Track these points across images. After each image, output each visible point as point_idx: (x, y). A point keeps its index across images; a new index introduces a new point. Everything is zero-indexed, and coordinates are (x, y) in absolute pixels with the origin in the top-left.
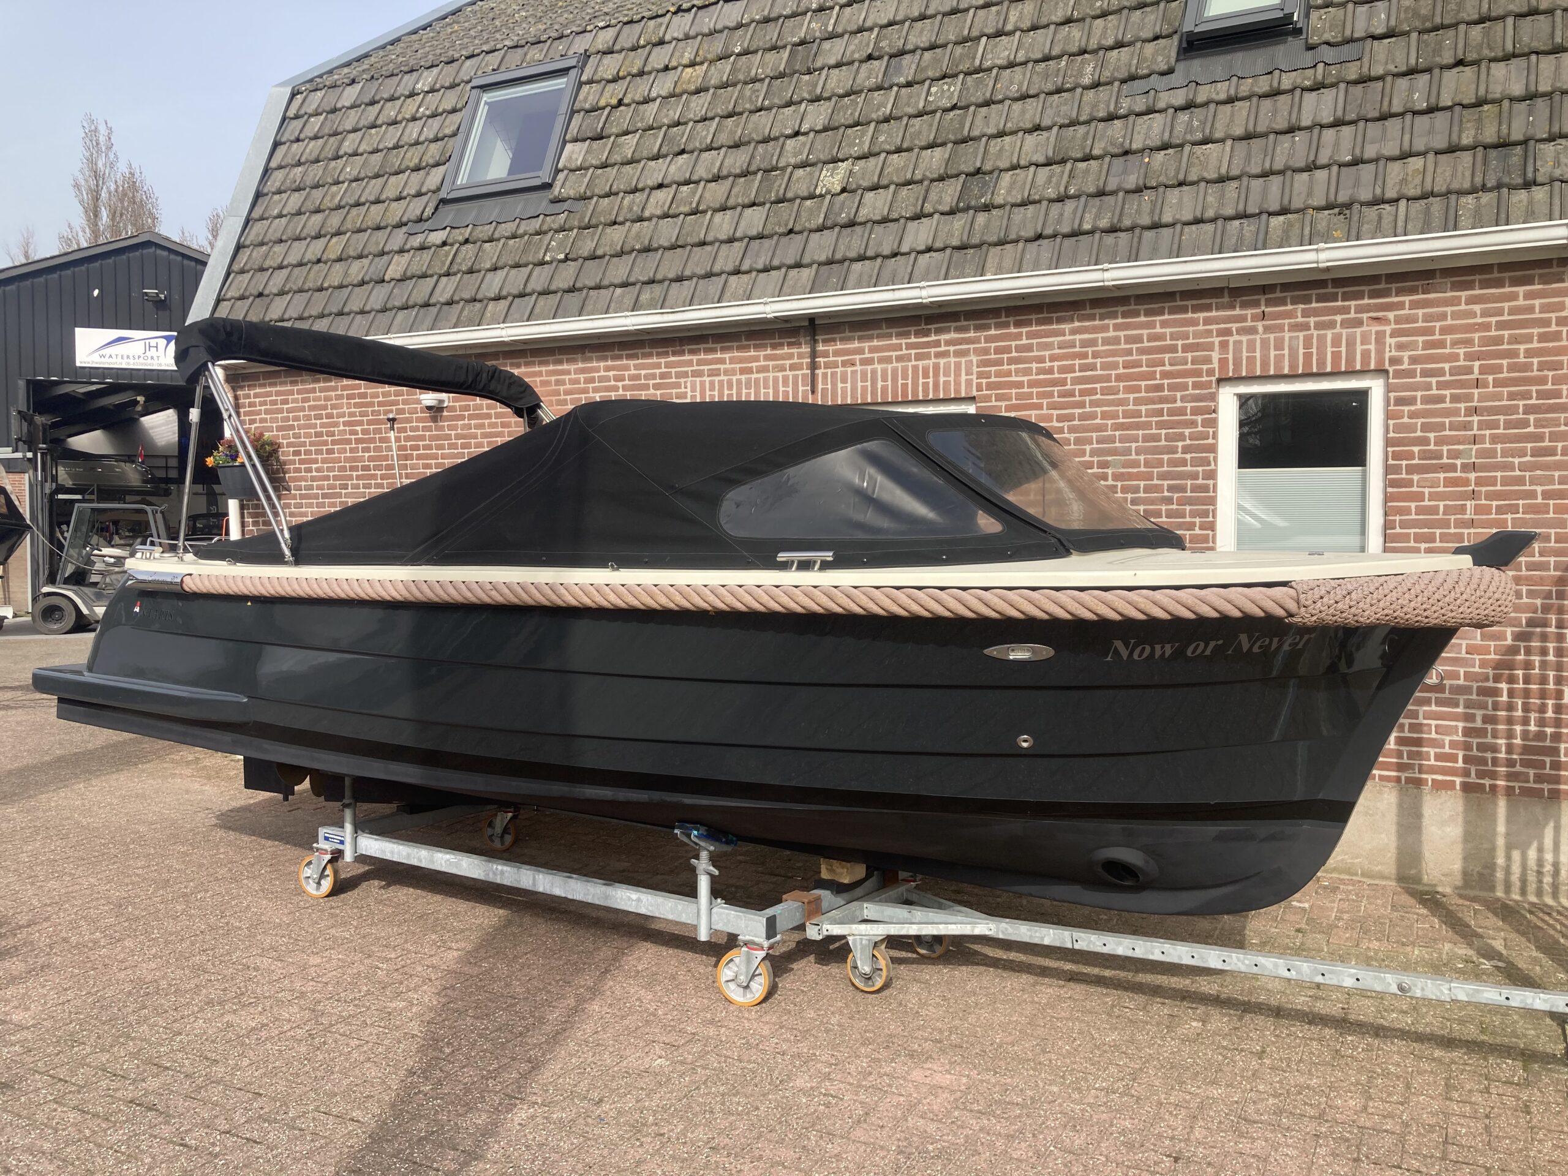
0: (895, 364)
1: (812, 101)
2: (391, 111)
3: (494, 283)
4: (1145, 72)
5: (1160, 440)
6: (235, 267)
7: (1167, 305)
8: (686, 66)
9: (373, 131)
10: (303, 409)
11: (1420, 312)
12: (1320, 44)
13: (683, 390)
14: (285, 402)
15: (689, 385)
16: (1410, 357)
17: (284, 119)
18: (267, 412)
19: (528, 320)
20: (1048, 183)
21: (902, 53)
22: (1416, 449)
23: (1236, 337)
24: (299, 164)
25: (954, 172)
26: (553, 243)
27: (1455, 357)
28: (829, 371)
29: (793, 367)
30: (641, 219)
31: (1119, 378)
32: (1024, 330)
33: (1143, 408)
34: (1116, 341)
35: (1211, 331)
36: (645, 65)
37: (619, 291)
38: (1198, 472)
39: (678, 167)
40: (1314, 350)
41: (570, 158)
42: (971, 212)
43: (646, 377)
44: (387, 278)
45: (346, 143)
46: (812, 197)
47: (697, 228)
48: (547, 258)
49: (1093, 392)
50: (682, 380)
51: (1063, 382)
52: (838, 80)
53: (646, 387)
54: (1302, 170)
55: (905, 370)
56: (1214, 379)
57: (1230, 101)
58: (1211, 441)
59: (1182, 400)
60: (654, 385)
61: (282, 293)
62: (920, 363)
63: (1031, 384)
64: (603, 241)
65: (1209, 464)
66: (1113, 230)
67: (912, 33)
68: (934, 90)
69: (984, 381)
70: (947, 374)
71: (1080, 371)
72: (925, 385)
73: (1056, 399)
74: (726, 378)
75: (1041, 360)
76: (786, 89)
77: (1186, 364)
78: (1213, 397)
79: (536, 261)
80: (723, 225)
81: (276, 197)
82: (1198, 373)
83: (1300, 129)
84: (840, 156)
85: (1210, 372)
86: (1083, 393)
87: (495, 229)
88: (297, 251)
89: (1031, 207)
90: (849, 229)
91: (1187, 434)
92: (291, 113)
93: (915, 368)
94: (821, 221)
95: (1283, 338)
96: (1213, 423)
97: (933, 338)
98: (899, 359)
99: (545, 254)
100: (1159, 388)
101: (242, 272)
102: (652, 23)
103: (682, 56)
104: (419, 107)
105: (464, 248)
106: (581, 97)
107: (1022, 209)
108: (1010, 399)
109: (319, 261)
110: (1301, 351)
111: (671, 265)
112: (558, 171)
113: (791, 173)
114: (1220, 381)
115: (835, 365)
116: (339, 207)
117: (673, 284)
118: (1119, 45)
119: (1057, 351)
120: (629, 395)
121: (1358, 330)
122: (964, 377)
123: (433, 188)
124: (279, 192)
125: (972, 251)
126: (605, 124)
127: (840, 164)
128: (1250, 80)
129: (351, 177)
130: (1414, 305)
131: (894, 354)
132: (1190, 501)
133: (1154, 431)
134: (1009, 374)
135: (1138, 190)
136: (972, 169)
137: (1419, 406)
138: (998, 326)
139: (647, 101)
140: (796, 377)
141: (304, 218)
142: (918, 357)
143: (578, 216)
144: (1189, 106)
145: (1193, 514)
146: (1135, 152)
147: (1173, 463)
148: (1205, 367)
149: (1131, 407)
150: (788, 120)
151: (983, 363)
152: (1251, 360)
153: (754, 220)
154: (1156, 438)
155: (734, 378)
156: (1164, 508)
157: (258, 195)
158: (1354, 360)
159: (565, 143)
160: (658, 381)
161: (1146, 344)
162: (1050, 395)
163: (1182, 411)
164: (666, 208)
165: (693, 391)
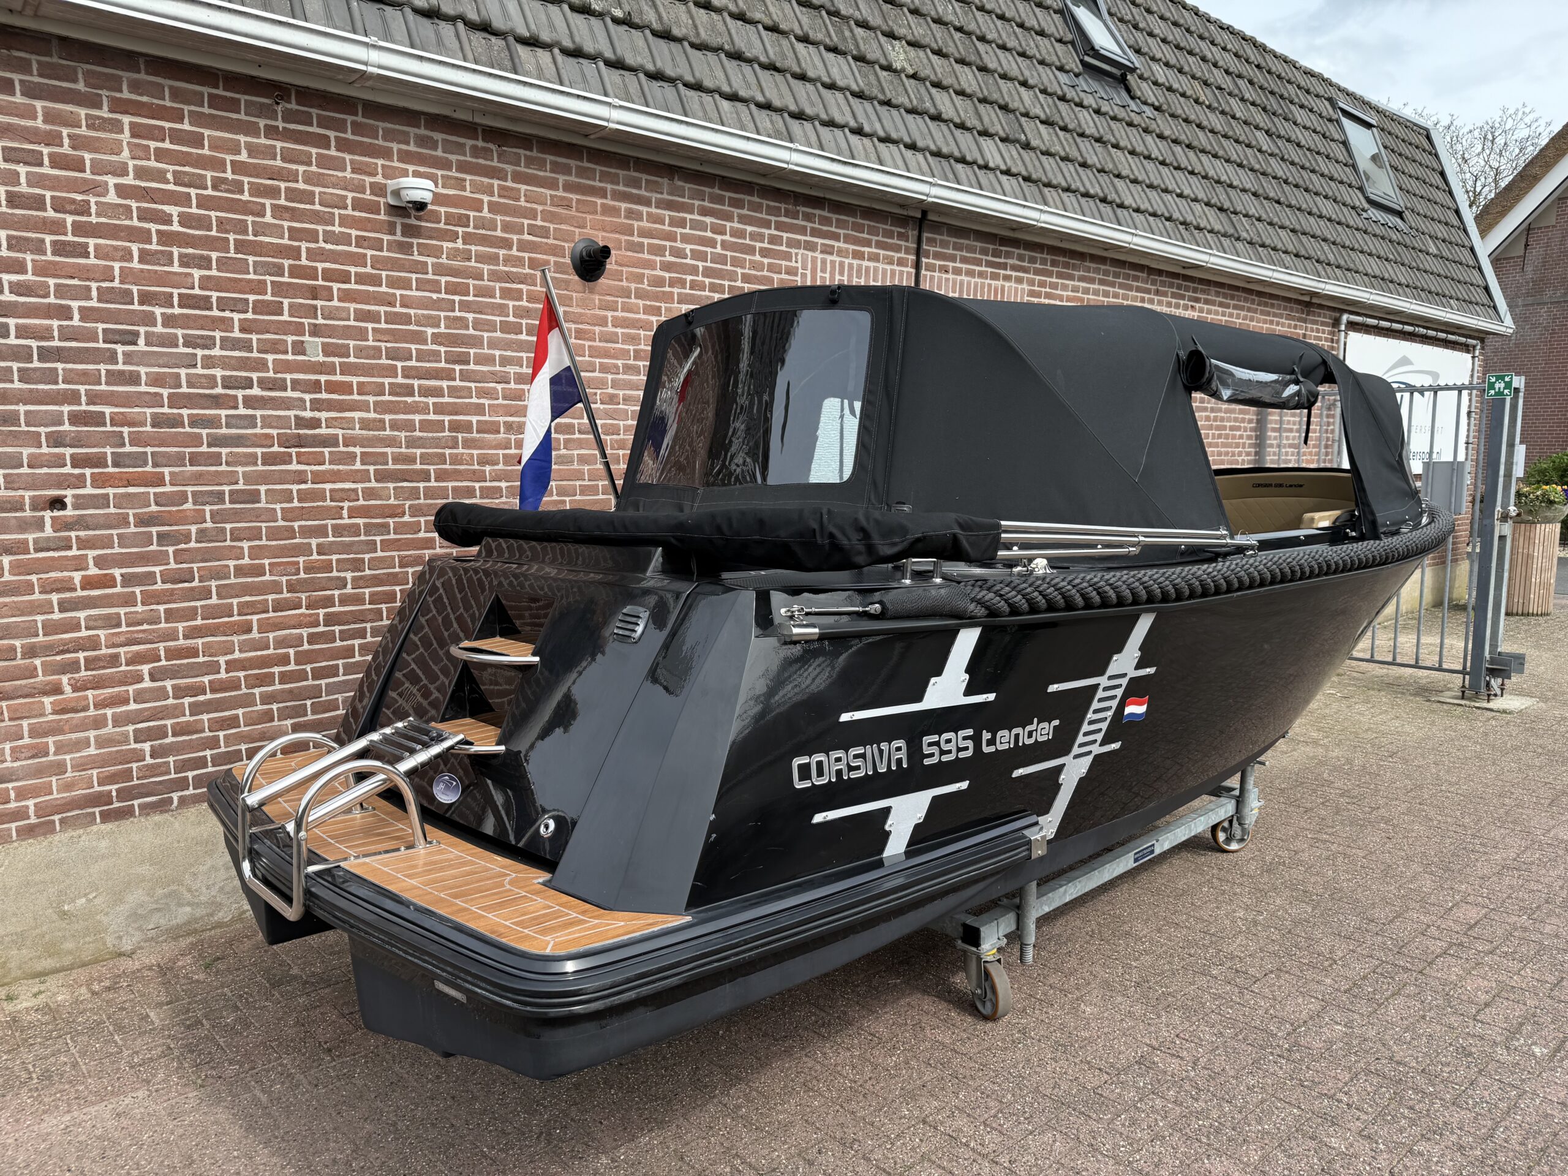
165: (804, 268)
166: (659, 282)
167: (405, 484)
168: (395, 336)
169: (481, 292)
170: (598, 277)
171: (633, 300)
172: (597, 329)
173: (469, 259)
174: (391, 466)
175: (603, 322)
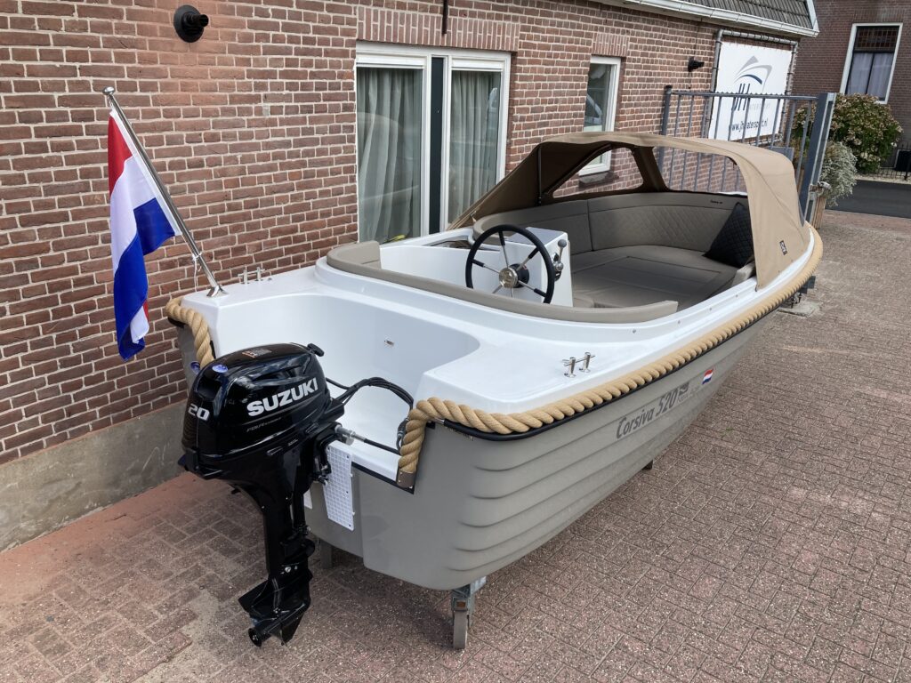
0: (486, 20)
11: (636, 30)
23: (599, 32)
28: (452, 17)
29: (433, 10)
31: (568, 49)
34: (566, 25)
35: (593, 27)
51: (548, 48)
55: (490, 25)
58: (586, 89)
59: (581, 65)
62: (497, 22)
63: (541, 47)
69: (522, 41)
70: (508, 33)
71: (555, 42)
73: (546, 59)
75: (543, 31)
77: (585, 44)
91: (580, 85)
93: (495, 25)
95: (609, 36)
108: (530, 56)
110: (612, 43)
119: (549, 27)
122: (515, 37)
130: (635, 27)
133: (572, 82)
134: (531, 38)
142: (499, 17)
149: (568, 67)
154: (572, 86)
161: (576, 30)
162: (544, 55)
163: (581, 72)
165: (361, 19)
166: (248, 38)
167: (48, 226)
168: (25, 102)
169: (97, 57)
170: (198, 38)
171: (227, 55)
172: (199, 82)
173: (86, 30)
174: (33, 213)
175: (203, 75)
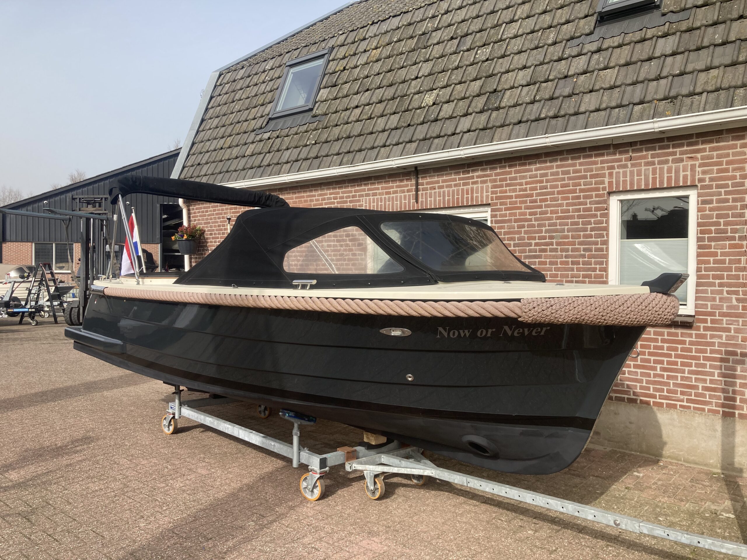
0: (453, 188)
1: (425, 62)
2: (255, 79)
3: (286, 155)
4: (579, 34)
5: (579, 225)
6: (191, 152)
7: (582, 154)
8: (373, 49)
9: (248, 89)
10: (213, 215)
11: (715, 153)
12: (668, 13)
13: (361, 203)
14: (207, 212)
15: (364, 200)
16: (710, 178)
17: (215, 86)
18: (200, 216)
19: (297, 172)
20: (527, 94)
21: (467, 35)
22: (713, 228)
23: (617, 170)
24: (219, 105)
25: (484, 92)
26: (311, 136)
27: (735, 177)
28: (424, 192)
29: (408, 191)
30: (347, 123)
31: (559, 193)
32: (513, 169)
33: (571, 208)
34: (557, 173)
35: (604, 167)
36: (356, 50)
37: (335, 157)
38: (598, 241)
39: (365, 97)
40: (658, 176)
41: (321, 96)
42: (490, 111)
43: (347, 197)
44: (246, 155)
45: (237, 95)
46: (420, 108)
47: (370, 126)
48: (308, 143)
49: (546, 200)
50: (361, 198)
51: (531, 195)
52: (437, 51)
53: (346, 202)
54: (653, 80)
55: (458, 191)
56: (606, 192)
57: (620, 46)
58: (604, 225)
59: (590, 204)
60: (349, 201)
61: (207, 163)
62: (465, 187)
63: (517, 197)
64: (331, 134)
65: (604, 237)
66: (555, 117)
67: (472, 24)
68: (479, 52)
69: (494, 195)
70: (477, 193)
71: (540, 189)
72: (467, 198)
73: (528, 204)
74: (379, 197)
75: (521, 184)
76: (414, 57)
77: (592, 184)
78: (606, 202)
79: (303, 144)
80: (381, 123)
81: (210, 121)
82: (598, 189)
83: (655, 58)
84: (434, 87)
85: (604, 189)
86: (541, 200)
87: (289, 131)
88: (214, 144)
89: (518, 107)
90: (435, 123)
91: (592, 221)
92: (218, 84)
93: (463, 190)
94: (422, 119)
95: (641, 170)
96: (607, 215)
97: (471, 175)
98: (455, 185)
99: (307, 141)
100: (578, 197)
101: (194, 154)
102: (362, 30)
103: (372, 45)
104: (266, 77)
105: (277, 140)
106: (329, 67)
107: (514, 108)
108: (507, 204)
109: (222, 148)
110: (651, 176)
111: (357, 144)
112: (316, 102)
113: (412, 97)
114: (610, 193)
115: (426, 189)
116: (232, 124)
117: (358, 153)
118: (568, 22)
119: (529, 180)
120: (339, 206)
121: (681, 164)
122: (485, 194)
123: (267, 113)
124: (211, 118)
125: (489, 131)
126: (337, 79)
127: (434, 91)
128: (631, 35)
129: (237, 110)
130: (712, 149)
131: (453, 183)
132: (594, 256)
133: (576, 220)
134: (506, 192)
135: (570, 96)
136: (492, 90)
137: (715, 205)
138: (501, 167)
139: (356, 67)
140: (409, 196)
141: (218, 129)
142: (464, 184)
143: (322, 123)
144: (599, 50)
145: (596, 263)
146: (570, 76)
147: (585, 236)
148: (601, 186)
149: (565, 208)
150: (413, 71)
151: (494, 187)
152: (625, 182)
153: (394, 120)
154: (577, 223)
155: (383, 197)
156: (581, 260)
157: (203, 120)
158: (679, 181)
159: (320, 89)
160: (351, 199)
161: (572, 175)
162: (526, 202)
163: (590, 209)
164: (357, 117)
